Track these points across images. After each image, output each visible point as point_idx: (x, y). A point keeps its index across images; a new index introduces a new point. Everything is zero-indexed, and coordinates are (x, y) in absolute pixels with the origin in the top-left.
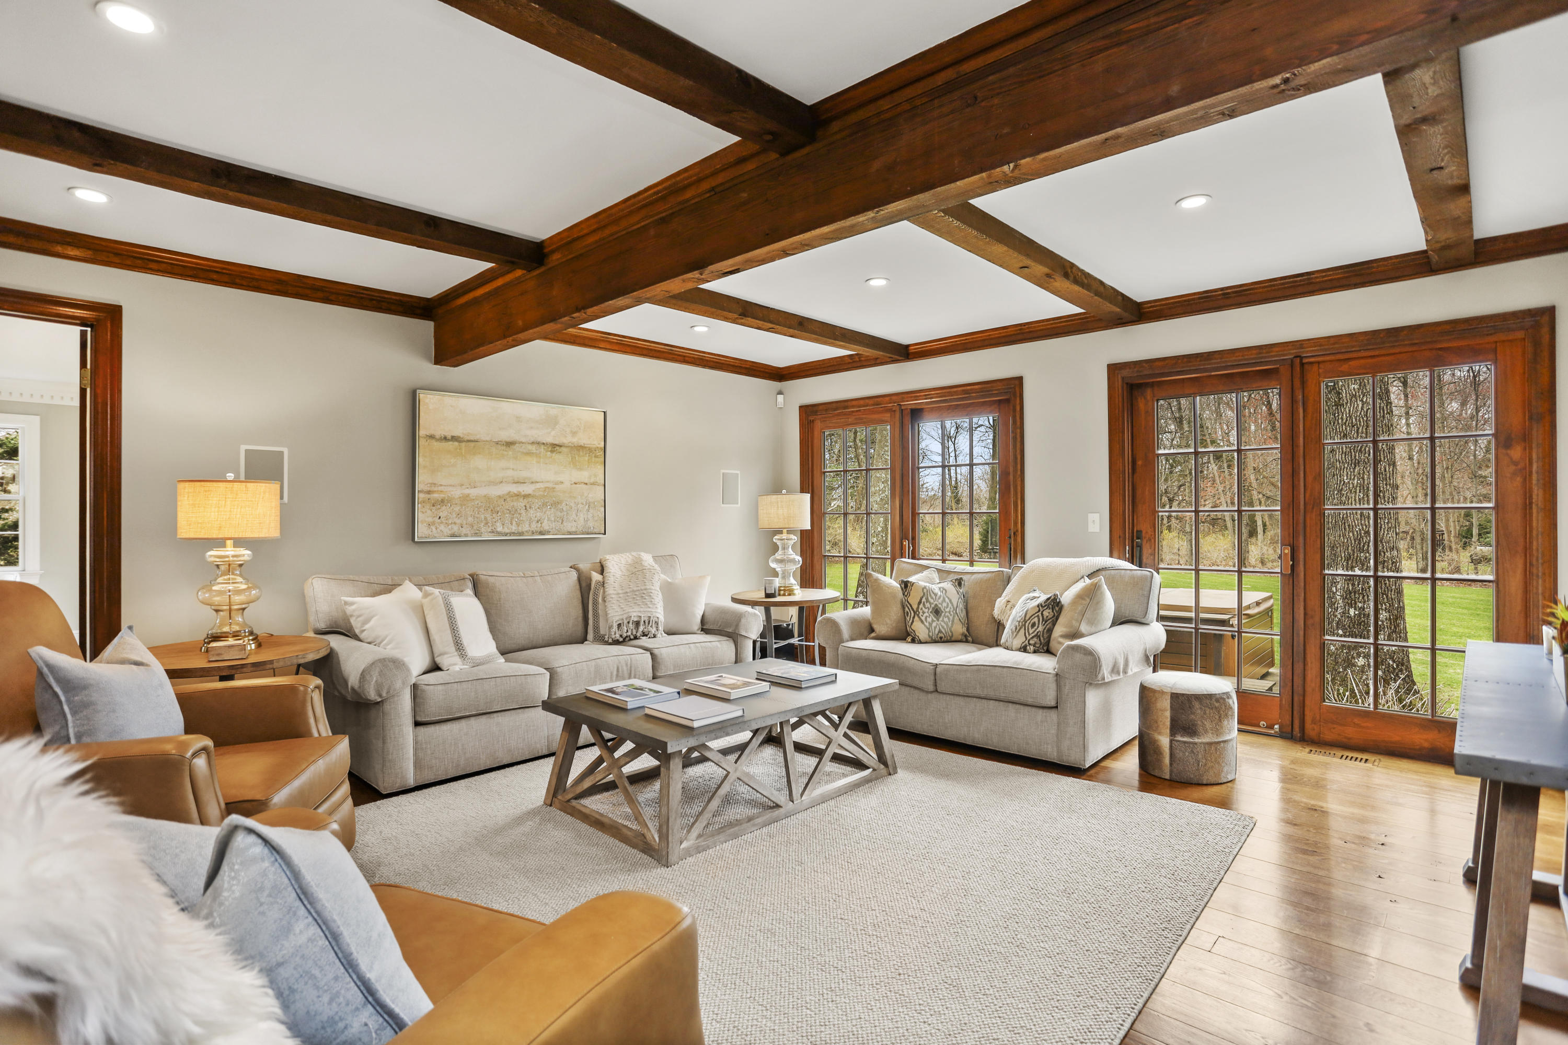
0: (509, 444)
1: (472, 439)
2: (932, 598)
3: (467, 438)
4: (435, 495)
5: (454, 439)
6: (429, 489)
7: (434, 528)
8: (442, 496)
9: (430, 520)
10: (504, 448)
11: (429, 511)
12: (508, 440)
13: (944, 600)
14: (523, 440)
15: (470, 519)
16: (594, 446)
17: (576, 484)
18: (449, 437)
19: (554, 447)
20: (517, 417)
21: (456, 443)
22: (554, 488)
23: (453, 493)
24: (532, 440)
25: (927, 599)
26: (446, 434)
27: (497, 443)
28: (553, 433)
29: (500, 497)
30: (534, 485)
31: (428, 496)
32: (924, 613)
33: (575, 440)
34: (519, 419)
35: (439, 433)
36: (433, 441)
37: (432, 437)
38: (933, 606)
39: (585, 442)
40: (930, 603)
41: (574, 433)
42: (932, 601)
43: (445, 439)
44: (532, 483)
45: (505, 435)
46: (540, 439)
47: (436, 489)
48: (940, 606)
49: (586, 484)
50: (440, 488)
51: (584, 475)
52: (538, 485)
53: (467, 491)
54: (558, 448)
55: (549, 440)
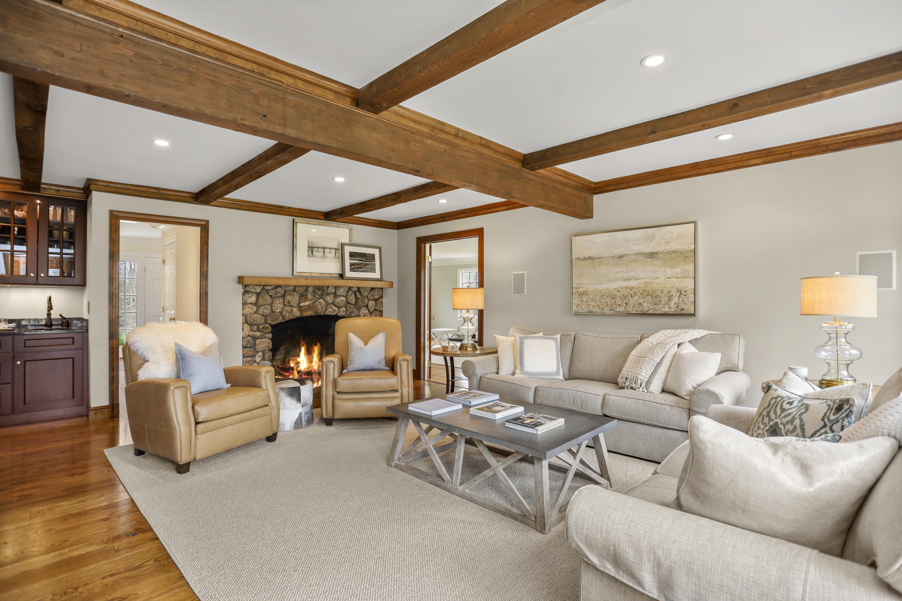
0: (621, 257)
1: (599, 257)
2: (775, 413)
3: (596, 257)
4: (580, 290)
5: (589, 258)
6: (577, 286)
7: (579, 307)
8: (584, 290)
9: (578, 303)
10: (617, 259)
11: (577, 298)
12: (620, 254)
13: (792, 421)
14: (630, 253)
15: (598, 303)
16: (685, 250)
17: (669, 278)
18: (587, 258)
19: (652, 255)
20: (626, 240)
21: (590, 260)
22: (652, 282)
23: (589, 288)
24: (636, 252)
25: (769, 413)
26: (585, 256)
27: (613, 257)
28: (651, 245)
29: (615, 289)
30: (637, 280)
31: (577, 290)
32: (759, 428)
33: (668, 248)
34: (627, 241)
35: (581, 256)
36: (579, 261)
37: (578, 259)
38: (772, 423)
39: (677, 247)
40: (770, 418)
41: (667, 243)
42: (773, 416)
43: (585, 259)
44: (636, 279)
45: (618, 252)
46: (642, 251)
47: (581, 286)
48: (781, 426)
49: (678, 278)
50: (583, 286)
51: (678, 270)
52: (640, 281)
53: (597, 287)
54: (654, 255)
55: (648, 250)
